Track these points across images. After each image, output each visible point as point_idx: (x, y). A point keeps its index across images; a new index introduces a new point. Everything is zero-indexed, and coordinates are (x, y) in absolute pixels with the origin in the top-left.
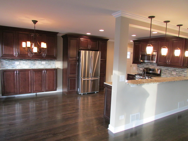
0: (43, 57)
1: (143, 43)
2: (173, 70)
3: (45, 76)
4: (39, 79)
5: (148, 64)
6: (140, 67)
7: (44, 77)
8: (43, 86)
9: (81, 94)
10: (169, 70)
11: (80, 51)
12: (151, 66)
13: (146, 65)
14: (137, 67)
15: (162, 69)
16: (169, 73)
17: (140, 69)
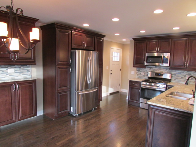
0: (12, 61)
1: (148, 42)
2: (186, 74)
3: (17, 94)
4: (6, 101)
5: (152, 67)
6: (141, 71)
7: (15, 96)
8: (14, 111)
9: (76, 116)
10: (182, 74)
11: (73, 51)
12: (157, 70)
13: (149, 68)
14: (137, 71)
15: (173, 73)
16: (182, 78)
17: (141, 74)
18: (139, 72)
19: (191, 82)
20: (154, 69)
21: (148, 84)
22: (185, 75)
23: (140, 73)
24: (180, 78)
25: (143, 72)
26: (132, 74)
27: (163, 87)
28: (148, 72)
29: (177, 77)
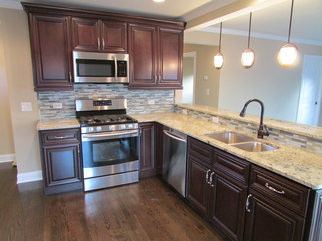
14: (39, 102)
16: (142, 103)
17: (54, 108)
18: (46, 104)
19: (156, 109)
20: (85, 91)
21: (99, 128)
22: (146, 98)
23: (50, 104)
24: (139, 104)
25: (58, 102)
26: (23, 110)
27: (132, 130)
28: (75, 101)
29: (133, 104)
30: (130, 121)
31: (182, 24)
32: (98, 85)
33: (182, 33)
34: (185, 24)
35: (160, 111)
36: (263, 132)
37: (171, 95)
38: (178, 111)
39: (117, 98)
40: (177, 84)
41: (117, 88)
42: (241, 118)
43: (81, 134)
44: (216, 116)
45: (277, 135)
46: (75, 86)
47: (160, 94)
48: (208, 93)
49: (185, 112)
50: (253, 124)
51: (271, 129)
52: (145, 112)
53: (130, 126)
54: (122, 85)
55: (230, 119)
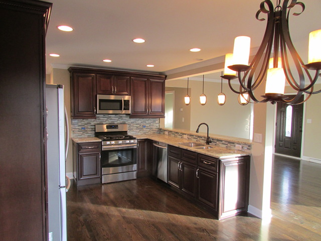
1: (98, 77)
6: (80, 124)
16: (138, 127)
18: (77, 128)
19: (147, 132)
20: (101, 119)
21: (113, 142)
22: (141, 124)
23: (79, 127)
24: (136, 128)
25: (84, 126)
27: (133, 143)
28: (95, 125)
29: (132, 128)
30: (131, 138)
31: (164, 76)
32: (110, 115)
33: (164, 82)
34: (166, 76)
35: (149, 133)
36: (208, 141)
37: (157, 122)
38: (162, 133)
39: (121, 124)
40: (161, 115)
41: (121, 117)
42: (197, 134)
43: (102, 145)
44: (185, 134)
45: (216, 142)
46: (97, 116)
47: (150, 121)
48: (183, 120)
49: (166, 133)
50: (205, 137)
51: (213, 139)
52: (139, 133)
53: (132, 141)
54: (125, 115)
55: (193, 136)
